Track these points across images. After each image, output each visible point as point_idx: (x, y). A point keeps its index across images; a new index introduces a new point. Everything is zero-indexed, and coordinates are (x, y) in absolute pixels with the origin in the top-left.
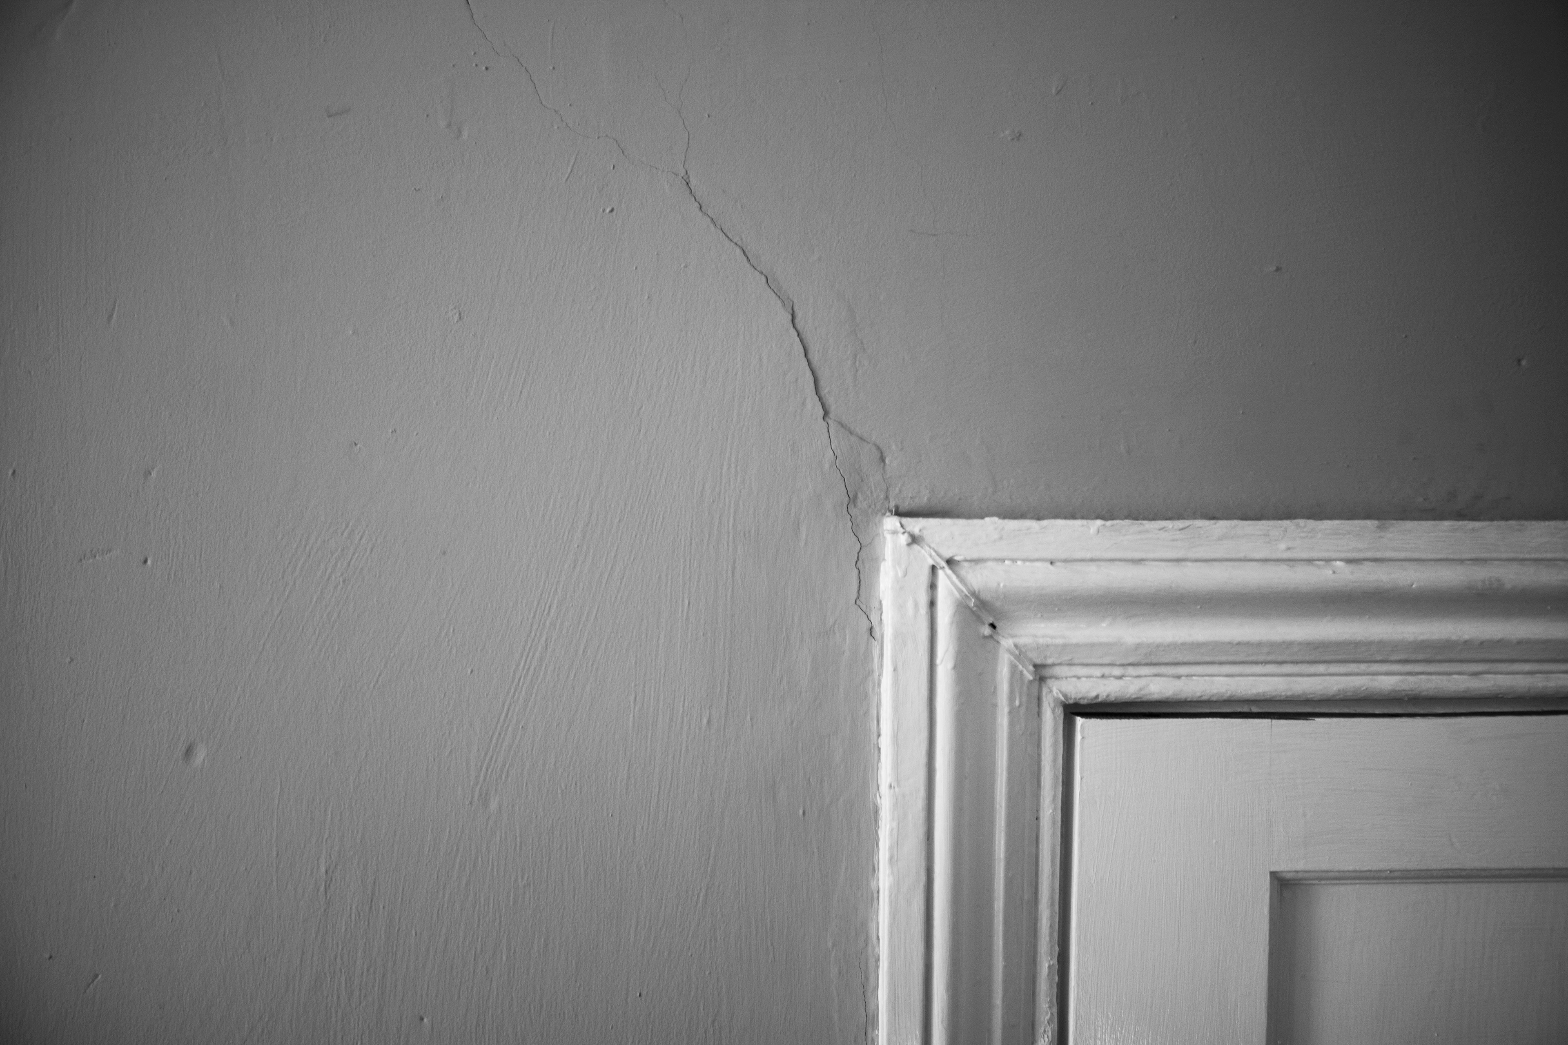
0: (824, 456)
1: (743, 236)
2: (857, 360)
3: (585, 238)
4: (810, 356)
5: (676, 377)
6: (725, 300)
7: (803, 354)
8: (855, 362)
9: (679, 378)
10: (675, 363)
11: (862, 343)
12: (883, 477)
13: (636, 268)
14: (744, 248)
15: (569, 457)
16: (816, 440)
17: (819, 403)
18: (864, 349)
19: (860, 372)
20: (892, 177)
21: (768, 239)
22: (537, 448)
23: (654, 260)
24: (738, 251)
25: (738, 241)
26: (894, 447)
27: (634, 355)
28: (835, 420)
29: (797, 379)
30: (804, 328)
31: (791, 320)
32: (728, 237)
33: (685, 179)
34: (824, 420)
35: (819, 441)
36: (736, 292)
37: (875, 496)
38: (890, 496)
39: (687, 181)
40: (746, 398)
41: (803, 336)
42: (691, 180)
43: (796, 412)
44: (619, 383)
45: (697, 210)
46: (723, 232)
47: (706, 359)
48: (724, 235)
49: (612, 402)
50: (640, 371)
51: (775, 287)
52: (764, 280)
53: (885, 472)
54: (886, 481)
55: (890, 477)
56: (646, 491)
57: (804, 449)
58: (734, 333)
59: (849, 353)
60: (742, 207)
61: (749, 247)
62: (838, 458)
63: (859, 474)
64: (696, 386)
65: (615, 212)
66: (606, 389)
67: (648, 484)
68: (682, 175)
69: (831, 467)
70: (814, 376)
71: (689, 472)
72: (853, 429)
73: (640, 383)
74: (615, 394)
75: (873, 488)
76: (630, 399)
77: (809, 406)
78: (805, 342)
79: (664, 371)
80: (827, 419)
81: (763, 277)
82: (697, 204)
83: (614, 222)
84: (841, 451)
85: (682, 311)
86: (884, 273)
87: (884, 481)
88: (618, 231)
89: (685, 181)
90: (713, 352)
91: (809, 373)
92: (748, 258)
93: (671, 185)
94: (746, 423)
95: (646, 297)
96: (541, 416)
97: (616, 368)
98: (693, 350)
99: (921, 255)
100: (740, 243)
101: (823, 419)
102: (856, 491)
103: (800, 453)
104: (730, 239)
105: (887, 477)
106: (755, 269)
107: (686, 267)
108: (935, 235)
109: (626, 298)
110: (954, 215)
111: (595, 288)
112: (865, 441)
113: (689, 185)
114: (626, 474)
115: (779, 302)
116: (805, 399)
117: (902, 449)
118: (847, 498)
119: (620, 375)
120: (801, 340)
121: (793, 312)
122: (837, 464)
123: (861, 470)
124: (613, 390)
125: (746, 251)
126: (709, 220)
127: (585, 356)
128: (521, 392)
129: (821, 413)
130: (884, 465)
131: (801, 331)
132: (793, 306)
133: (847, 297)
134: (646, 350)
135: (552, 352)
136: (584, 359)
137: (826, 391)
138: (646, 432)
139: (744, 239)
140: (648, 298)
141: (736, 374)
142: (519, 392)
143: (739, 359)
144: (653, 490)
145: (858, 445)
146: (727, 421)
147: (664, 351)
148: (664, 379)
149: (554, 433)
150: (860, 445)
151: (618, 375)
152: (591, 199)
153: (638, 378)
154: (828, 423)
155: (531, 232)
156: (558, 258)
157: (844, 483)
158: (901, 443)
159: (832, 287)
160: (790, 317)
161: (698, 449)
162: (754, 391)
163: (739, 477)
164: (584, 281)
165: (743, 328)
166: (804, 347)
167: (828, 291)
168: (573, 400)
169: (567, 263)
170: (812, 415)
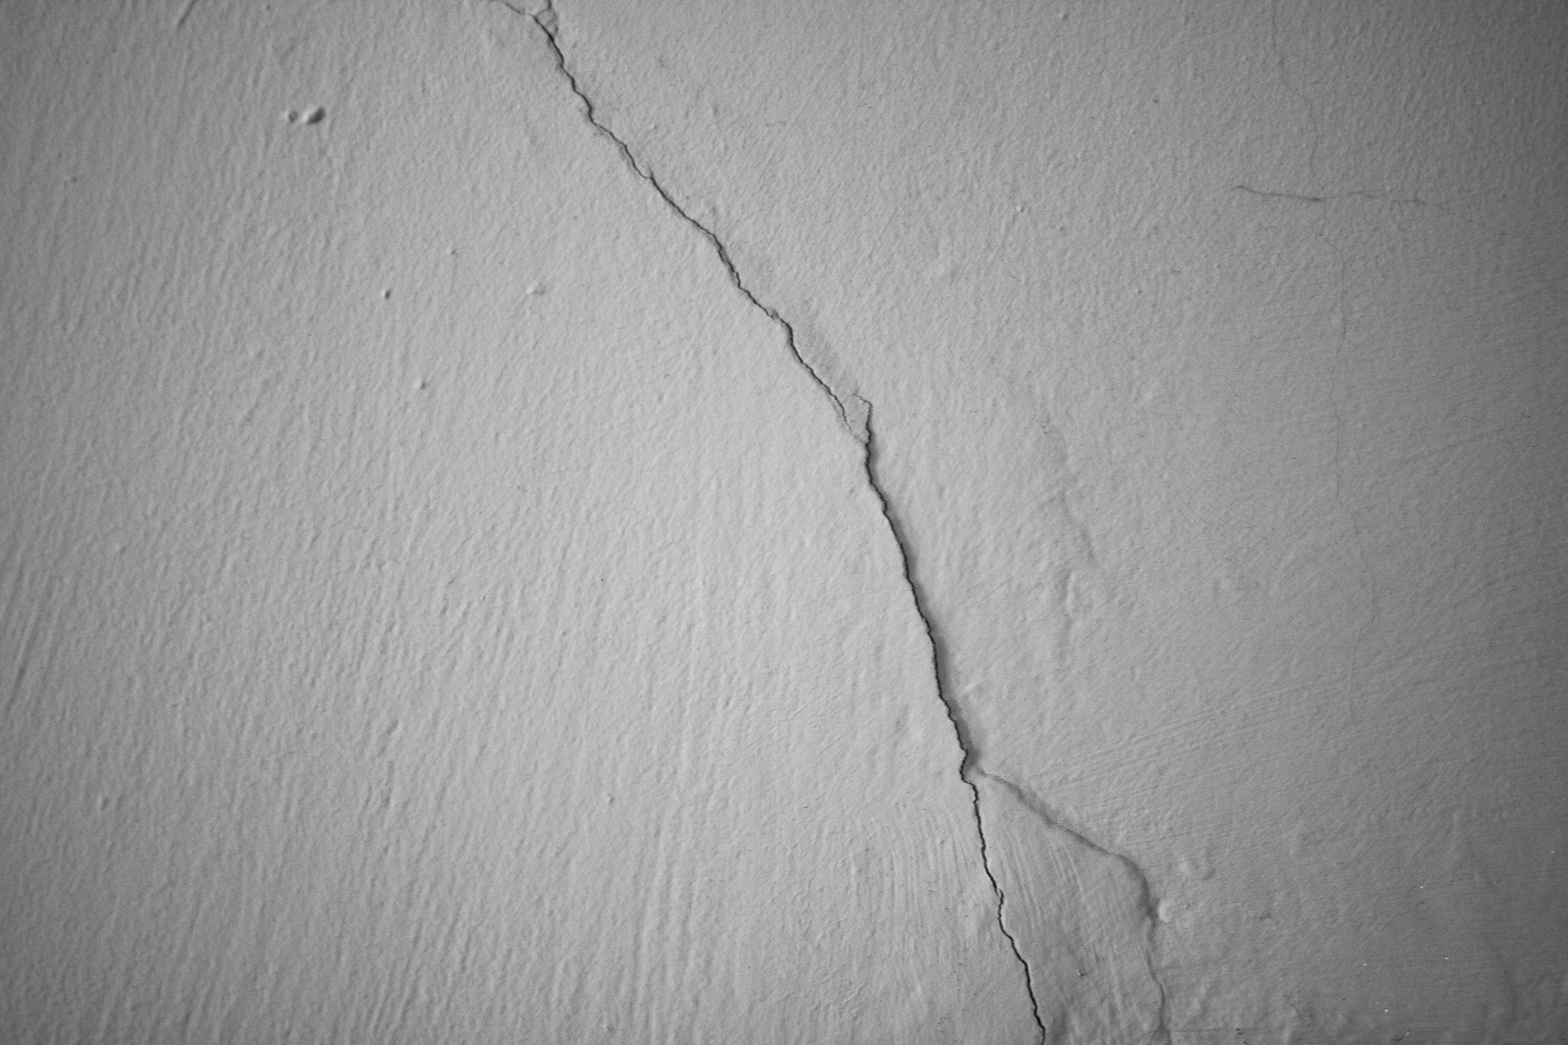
0: (961, 892)
1: (720, 202)
2: (1070, 587)
3: (233, 198)
4: (922, 575)
5: (504, 633)
6: (660, 399)
7: (901, 570)
8: (1063, 597)
9: (511, 638)
10: (501, 590)
11: (1085, 535)
12: (1150, 963)
13: (388, 295)
14: (722, 238)
15: (165, 879)
16: (938, 841)
17: (950, 724)
18: (1091, 555)
19: (1079, 626)
20: (1183, 20)
21: (793, 210)
22: (65, 848)
23: (442, 269)
24: (704, 249)
25: (702, 215)
26: (1184, 867)
27: (373, 562)
28: (997, 779)
29: (879, 650)
30: (903, 487)
31: (864, 460)
32: (672, 203)
33: (544, 23)
34: (963, 778)
35: (948, 846)
36: (692, 373)
37: (1123, 1025)
38: (1171, 1026)
39: (551, 29)
40: (720, 703)
41: (901, 514)
42: (561, 28)
43: (874, 752)
44: (327, 649)
45: (580, 118)
46: (658, 188)
47: (598, 578)
48: (659, 195)
49: (303, 707)
50: (392, 614)
51: (814, 360)
52: (783, 336)
53: (1155, 948)
54: (1160, 977)
55: (1174, 965)
56: (402, 987)
57: (898, 869)
58: (685, 498)
59: (1043, 565)
60: (716, 111)
61: (736, 234)
62: (1006, 901)
63: (1072, 952)
64: (565, 665)
65: (326, 123)
66: (286, 667)
67: (407, 970)
68: (535, 12)
69: (984, 926)
70: (932, 640)
71: (536, 933)
72: (1054, 807)
73: (390, 653)
74: (313, 684)
75: (1118, 1000)
76: (359, 701)
77: (916, 733)
78: (906, 531)
79: (465, 614)
80: (972, 775)
81: (778, 327)
82: (578, 100)
83: (322, 152)
84: (1016, 877)
85: (527, 430)
86: (1156, 318)
87: (1153, 975)
88: (336, 179)
89: (544, 28)
90: (620, 559)
91: (917, 627)
92: (732, 269)
93: (500, 42)
94: (718, 785)
95: (417, 384)
96: (81, 750)
97: (319, 603)
98: (559, 553)
99: (1273, 262)
100: (707, 222)
101: (961, 772)
102: (1062, 1005)
103: (887, 880)
104: (679, 210)
105: (1163, 964)
106: (755, 302)
107: (540, 292)
108: (1316, 200)
109: (352, 387)
110: (1376, 139)
111: (260, 355)
112: (1092, 845)
113: (557, 41)
114: (341, 936)
115: (826, 405)
116: (905, 710)
117: (1210, 875)
118: (1035, 1030)
119: (330, 626)
120: (895, 526)
121: (871, 436)
122: (1003, 919)
123: (1079, 942)
124: (307, 671)
125: (727, 244)
126: (614, 149)
127: (224, 560)
128: (22, 672)
129: (956, 755)
130: (1154, 926)
131: (893, 498)
132: (869, 417)
133: (1038, 391)
134: (413, 549)
135: (123, 550)
136: (219, 572)
137: (970, 687)
138: (405, 805)
139: (722, 210)
140: (423, 386)
141: (690, 627)
142: (16, 671)
143: (699, 582)
144: (422, 991)
145: (1071, 860)
146: (659, 775)
147: (469, 553)
148: (467, 639)
149: (121, 800)
150: (1077, 861)
151: (325, 624)
152: (256, 81)
153: (386, 633)
154: (974, 788)
155: (68, 178)
156: (149, 260)
157: (1024, 980)
158: (1209, 854)
159: (993, 360)
160: (861, 454)
161: (568, 862)
162: (746, 680)
163: (692, 953)
164: (227, 331)
165: (714, 485)
166: (902, 546)
167: (979, 373)
168: (182, 698)
169: (177, 274)
170: (925, 763)
